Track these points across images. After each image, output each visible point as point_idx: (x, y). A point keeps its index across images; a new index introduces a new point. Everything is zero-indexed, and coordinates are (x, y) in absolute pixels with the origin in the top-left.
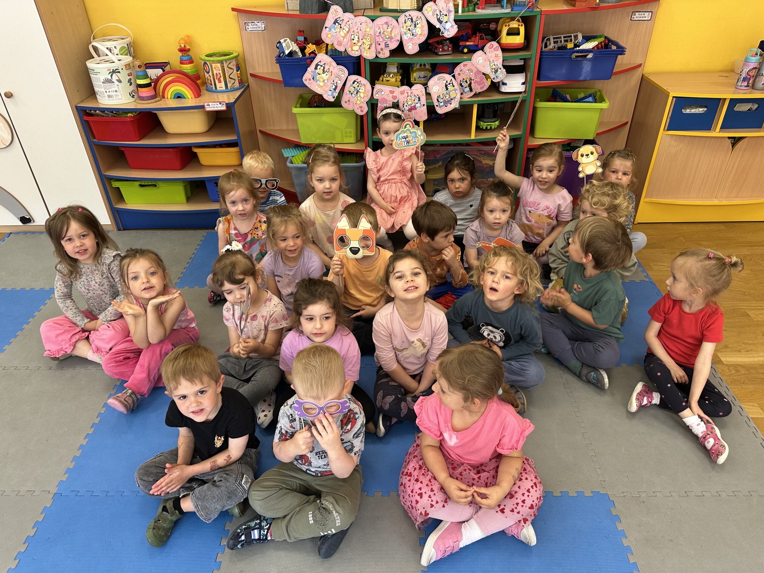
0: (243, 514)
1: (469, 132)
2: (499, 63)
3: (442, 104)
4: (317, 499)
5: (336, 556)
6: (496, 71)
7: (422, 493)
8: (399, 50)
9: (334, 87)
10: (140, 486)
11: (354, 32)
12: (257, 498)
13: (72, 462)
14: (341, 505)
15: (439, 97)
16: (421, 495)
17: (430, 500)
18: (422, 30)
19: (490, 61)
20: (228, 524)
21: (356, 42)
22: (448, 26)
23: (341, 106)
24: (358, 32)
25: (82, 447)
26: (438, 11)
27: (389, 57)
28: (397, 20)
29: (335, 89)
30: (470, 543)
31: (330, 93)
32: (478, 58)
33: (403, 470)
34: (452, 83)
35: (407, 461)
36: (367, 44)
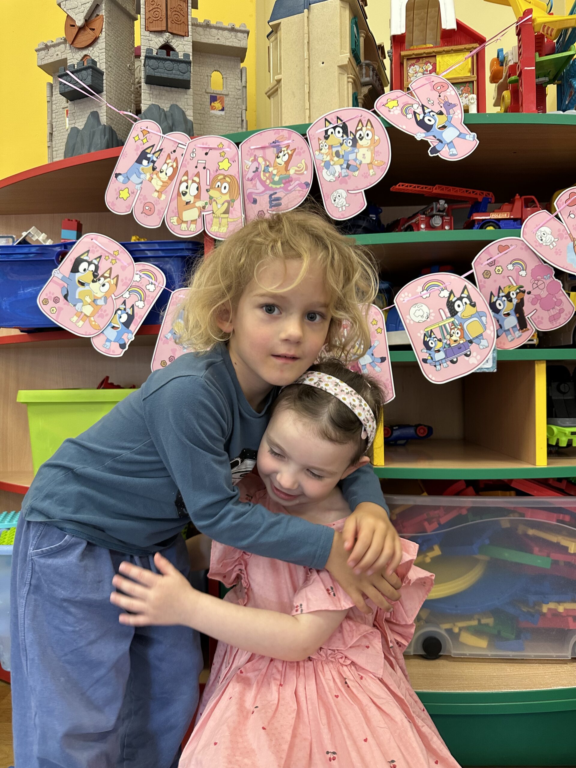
1: (527, 452)
3: (440, 356)
9: (124, 318)
15: (430, 334)
19: (574, 240)
24: (198, 175)
29: (127, 324)
31: (111, 334)
32: (540, 229)
34: (469, 297)
36: (220, 201)
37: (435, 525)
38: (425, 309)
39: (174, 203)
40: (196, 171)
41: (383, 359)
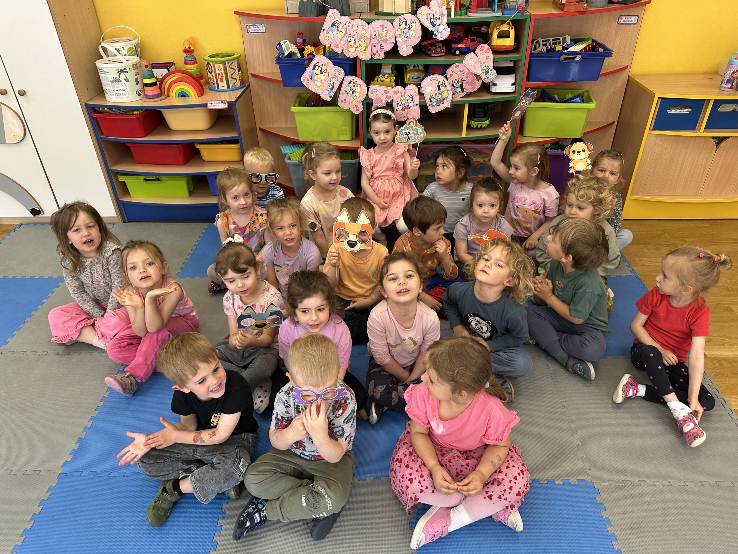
0: (239, 497)
1: (460, 131)
2: (490, 64)
3: (434, 104)
4: (310, 482)
5: (329, 538)
6: (487, 72)
7: (412, 479)
8: (394, 52)
9: (331, 87)
10: (141, 468)
11: (350, 34)
12: (253, 482)
13: (76, 443)
14: (332, 490)
15: (431, 96)
16: (411, 480)
17: (420, 485)
18: (416, 33)
19: (481, 63)
20: (225, 505)
21: (353, 44)
22: (441, 29)
23: (337, 105)
24: (354, 35)
25: (86, 429)
26: (431, 14)
27: (384, 58)
28: (392, 24)
29: (332, 89)
30: (459, 528)
31: (327, 93)
32: (470, 59)
33: (393, 456)
34: (445, 84)
35: (398, 448)
36: (363, 46)
37: (432, 153)
38: (431, 87)
39: (346, 45)
40: (354, 33)
41: (417, 105)
